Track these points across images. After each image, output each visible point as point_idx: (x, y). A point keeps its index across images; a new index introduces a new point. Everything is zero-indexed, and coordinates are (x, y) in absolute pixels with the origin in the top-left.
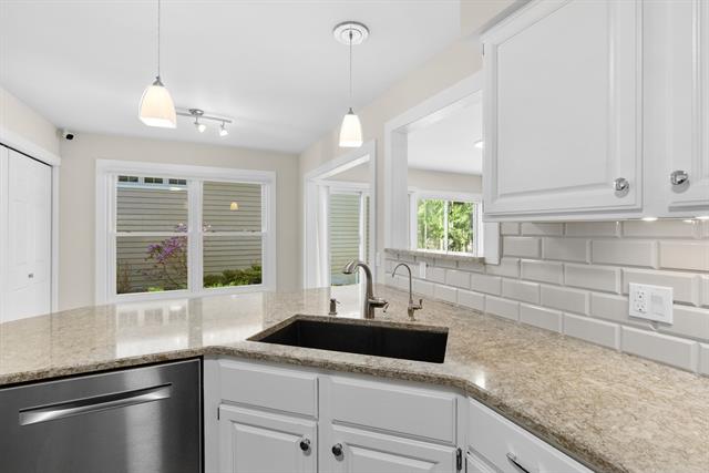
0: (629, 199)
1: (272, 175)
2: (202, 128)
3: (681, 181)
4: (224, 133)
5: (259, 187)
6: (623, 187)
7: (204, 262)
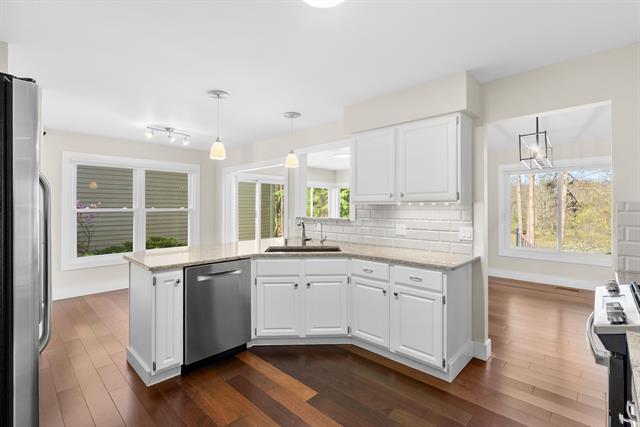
0: (392, 199)
1: (197, 167)
2: (173, 140)
3: (402, 195)
4: (186, 143)
5: (186, 175)
6: (391, 196)
7: (147, 229)
